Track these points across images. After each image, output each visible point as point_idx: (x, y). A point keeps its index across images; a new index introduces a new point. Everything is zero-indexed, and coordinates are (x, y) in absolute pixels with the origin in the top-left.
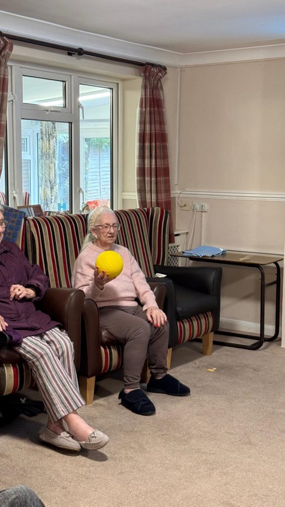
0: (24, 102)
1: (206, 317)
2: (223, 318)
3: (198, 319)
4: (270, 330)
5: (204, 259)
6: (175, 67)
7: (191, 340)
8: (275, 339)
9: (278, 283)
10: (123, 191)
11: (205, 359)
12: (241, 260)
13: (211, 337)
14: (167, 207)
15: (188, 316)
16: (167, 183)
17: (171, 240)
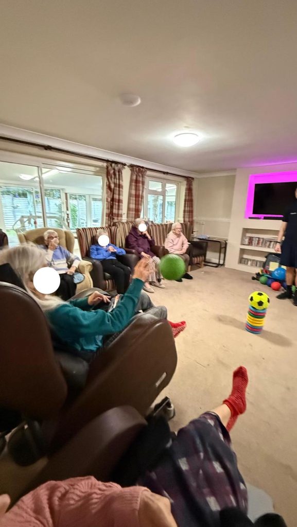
0: (150, 189)
1: (202, 257)
2: (207, 257)
3: (199, 257)
4: (222, 262)
5: (203, 239)
7: (197, 264)
8: (223, 265)
9: (225, 248)
10: (179, 217)
11: (201, 269)
12: (214, 240)
13: (203, 263)
14: (192, 223)
15: (196, 256)
16: (192, 215)
17: (192, 233)
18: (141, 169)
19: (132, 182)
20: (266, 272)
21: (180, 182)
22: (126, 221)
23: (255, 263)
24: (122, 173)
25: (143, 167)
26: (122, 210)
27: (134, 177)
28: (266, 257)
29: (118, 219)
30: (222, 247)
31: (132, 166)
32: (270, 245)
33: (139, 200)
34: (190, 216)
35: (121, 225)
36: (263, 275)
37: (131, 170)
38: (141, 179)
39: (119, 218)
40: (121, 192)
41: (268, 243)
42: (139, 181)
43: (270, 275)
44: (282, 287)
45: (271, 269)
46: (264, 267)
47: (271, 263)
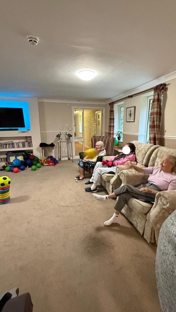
20: (9, 164)
28: (6, 155)
32: (6, 147)
36: (7, 166)
43: (12, 165)
44: (20, 170)
45: (11, 161)
46: (7, 161)
47: (11, 158)
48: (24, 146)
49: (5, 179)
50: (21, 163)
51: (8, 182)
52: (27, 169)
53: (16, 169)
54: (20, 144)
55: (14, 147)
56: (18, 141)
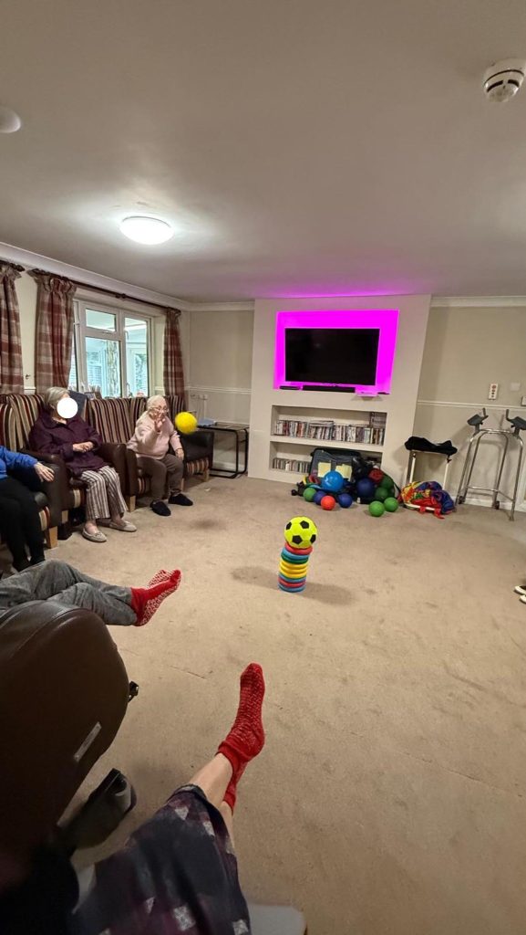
0: (88, 325)
1: (205, 461)
2: (214, 461)
3: (200, 461)
4: (241, 468)
5: (206, 427)
6: (185, 311)
7: (196, 474)
8: (245, 472)
9: (246, 441)
10: (156, 385)
11: (204, 485)
12: (226, 427)
13: (208, 472)
16: (182, 381)
18: (62, 282)
19: (43, 309)
20: (314, 481)
21: (154, 317)
22: (33, 392)
23: (297, 466)
24: (13, 287)
25: (65, 279)
26: (21, 367)
27: (47, 298)
28: (312, 455)
29: (11, 389)
30: (241, 441)
31: (37, 273)
32: (316, 434)
33: (61, 347)
34: (179, 383)
35: (21, 403)
36: (307, 487)
37: (36, 281)
38: (63, 304)
39: (15, 386)
40: (14, 329)
41: (313, 431)
42: (59, 308)
43: (319, 485)
44: (337, 504)
45: (321, 475)
46: (309, 472)
47: (320, 465)
48: (359, 438)
49: (305, 525)
50: (344, 487)
51: (310, 538)
52: (356, 506)
53: (328, 500)
54: (349, 432)
55: (333, 438)
56: (346, 422)
